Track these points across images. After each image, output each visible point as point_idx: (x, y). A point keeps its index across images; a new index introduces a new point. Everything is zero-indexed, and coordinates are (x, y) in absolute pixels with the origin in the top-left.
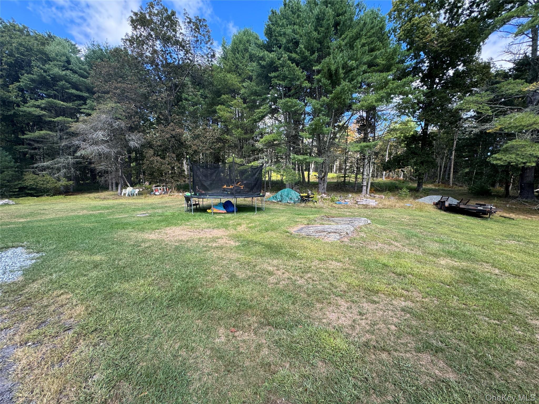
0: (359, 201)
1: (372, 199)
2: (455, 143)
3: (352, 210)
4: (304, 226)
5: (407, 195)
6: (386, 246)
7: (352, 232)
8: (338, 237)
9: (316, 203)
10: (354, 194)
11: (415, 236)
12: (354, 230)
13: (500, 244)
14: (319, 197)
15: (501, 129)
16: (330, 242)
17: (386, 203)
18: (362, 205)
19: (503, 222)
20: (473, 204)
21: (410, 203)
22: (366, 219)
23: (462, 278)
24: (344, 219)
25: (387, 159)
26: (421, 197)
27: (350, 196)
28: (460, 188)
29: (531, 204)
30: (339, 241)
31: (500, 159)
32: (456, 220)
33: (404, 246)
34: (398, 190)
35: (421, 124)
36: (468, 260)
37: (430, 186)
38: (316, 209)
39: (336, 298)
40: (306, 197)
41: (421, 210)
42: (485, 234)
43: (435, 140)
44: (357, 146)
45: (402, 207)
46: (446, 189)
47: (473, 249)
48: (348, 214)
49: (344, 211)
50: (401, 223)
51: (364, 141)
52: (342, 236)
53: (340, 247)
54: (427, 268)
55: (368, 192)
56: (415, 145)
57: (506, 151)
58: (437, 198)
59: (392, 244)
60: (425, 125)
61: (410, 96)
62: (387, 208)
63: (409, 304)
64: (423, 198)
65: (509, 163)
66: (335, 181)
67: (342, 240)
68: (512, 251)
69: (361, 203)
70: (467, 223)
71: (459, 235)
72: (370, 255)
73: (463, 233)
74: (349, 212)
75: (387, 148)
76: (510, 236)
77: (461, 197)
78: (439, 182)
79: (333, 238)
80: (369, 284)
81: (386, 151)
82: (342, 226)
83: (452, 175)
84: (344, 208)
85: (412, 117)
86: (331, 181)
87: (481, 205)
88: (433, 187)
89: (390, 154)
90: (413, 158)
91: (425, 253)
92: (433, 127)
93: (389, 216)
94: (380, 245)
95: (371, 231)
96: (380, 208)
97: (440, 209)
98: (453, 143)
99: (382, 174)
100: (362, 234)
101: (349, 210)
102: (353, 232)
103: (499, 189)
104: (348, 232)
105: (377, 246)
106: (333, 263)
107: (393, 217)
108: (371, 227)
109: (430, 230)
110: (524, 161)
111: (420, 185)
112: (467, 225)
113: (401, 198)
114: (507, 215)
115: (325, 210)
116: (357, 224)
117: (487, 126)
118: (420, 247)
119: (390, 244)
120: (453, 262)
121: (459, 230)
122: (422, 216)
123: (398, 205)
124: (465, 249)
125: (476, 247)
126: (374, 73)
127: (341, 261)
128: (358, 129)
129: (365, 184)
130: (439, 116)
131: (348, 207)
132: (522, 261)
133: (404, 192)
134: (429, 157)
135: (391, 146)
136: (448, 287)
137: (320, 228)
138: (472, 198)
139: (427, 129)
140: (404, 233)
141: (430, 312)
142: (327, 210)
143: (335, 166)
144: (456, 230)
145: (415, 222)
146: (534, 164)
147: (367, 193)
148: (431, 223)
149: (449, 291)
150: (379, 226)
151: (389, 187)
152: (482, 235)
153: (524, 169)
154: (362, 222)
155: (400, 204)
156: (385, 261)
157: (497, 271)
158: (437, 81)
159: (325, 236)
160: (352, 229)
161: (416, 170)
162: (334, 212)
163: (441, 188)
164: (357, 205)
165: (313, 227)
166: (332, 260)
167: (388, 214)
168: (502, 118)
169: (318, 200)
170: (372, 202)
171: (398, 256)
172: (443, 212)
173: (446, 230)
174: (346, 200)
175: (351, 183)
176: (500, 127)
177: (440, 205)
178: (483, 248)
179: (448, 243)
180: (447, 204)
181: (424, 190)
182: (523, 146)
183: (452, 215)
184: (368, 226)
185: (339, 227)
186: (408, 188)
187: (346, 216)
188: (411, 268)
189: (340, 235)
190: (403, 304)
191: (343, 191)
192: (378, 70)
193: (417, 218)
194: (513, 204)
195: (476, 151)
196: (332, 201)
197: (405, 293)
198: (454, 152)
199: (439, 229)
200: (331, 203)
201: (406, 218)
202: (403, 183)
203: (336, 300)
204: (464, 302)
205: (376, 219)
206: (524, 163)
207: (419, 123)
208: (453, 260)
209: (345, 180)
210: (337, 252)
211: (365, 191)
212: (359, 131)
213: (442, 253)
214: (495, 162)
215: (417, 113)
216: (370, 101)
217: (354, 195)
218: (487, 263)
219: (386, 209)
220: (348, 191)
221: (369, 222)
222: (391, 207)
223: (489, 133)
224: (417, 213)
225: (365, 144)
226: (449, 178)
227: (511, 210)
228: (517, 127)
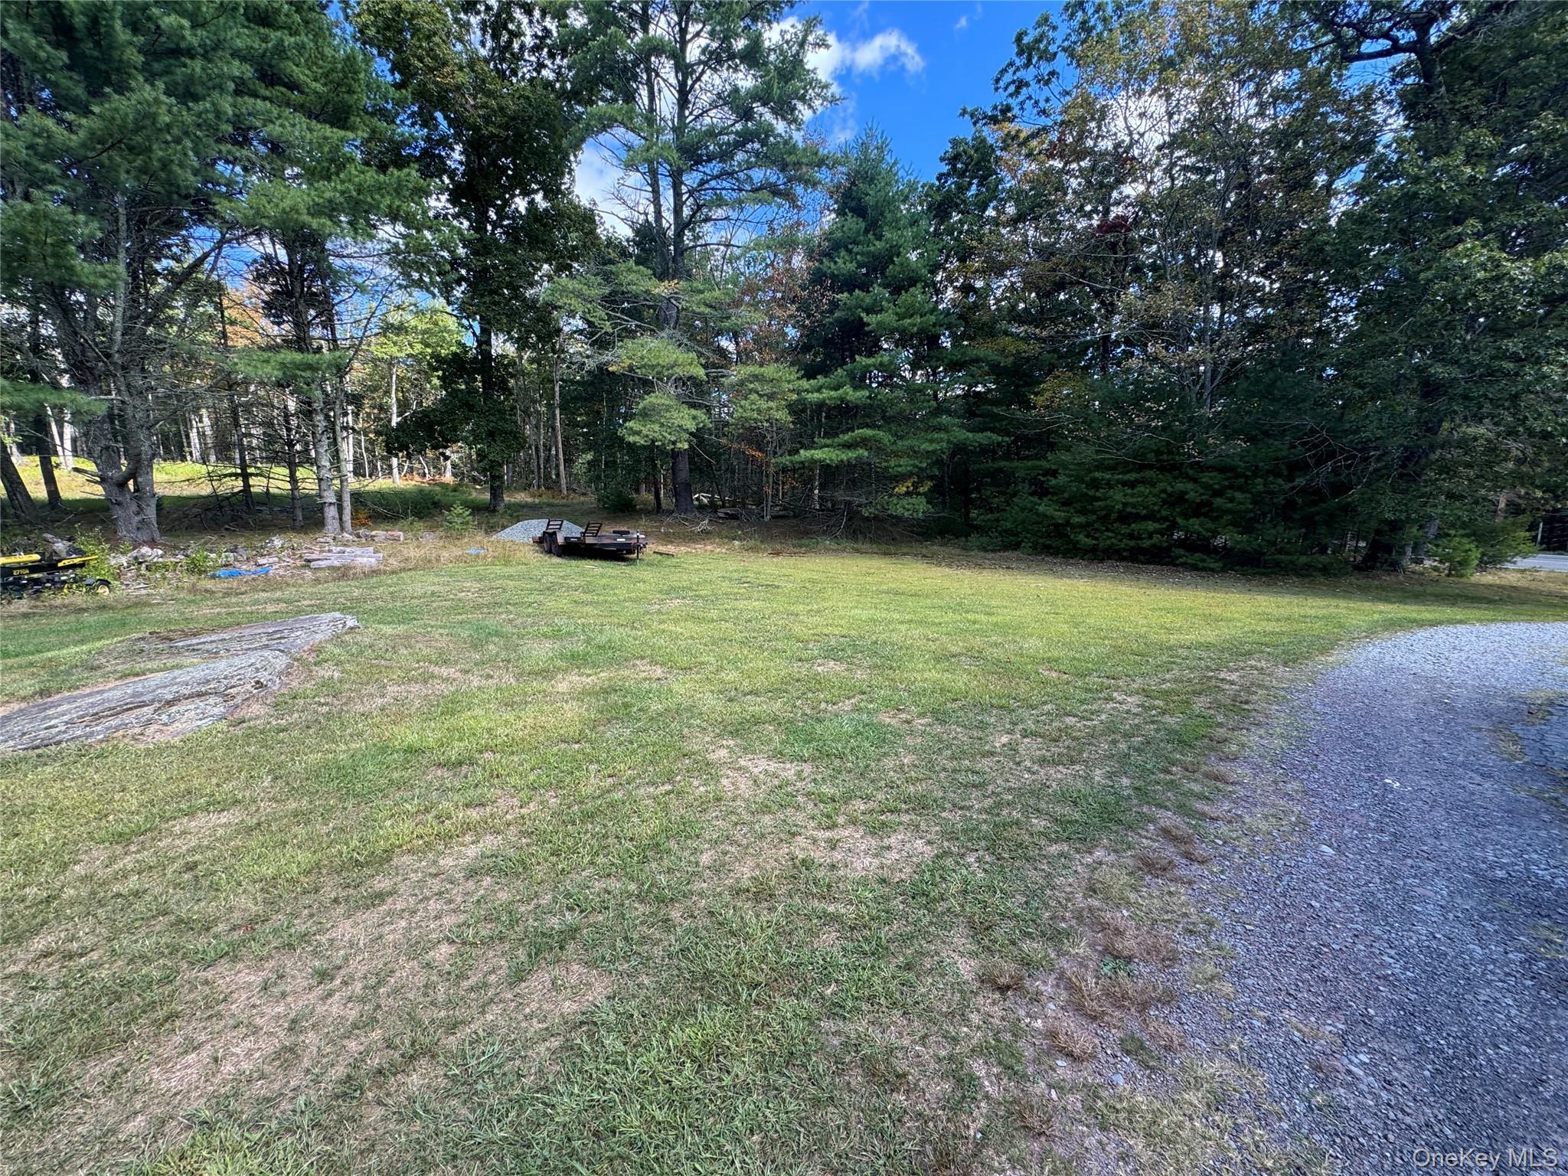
0: (314, 556)
1: (362, 545)
2: (557, 389)
3: (289, 593)
4: (15, 706)
5: (467, 523)
6: (415, 688)
7: (280, 673)
8: (219, 710)
9: (103, 591)
10: (291, 535)
11: (497, 634)
12: (289, 666)
13: (659, 612)
14: (124, 560)
15: (631, 369)
16: (176, 741)
17: (412, 554)
18: (329, 568)
19: (659, 564)
20: (608, 534)
21: (477, 544)
22: (337, 615)
23: (601, 712)
24: (247, 632)
25: (395, 420)
26: (504, 527)
27: (277, 542)
28: (582, 498)
29: (692, 522)
30: (222, 725)
31: (638, 433)
32: (582, 574)
33: (467, 672)
34: (441, 513)
35: (471, 326)
36: (612, 662)
37: (522, 497)
38: (105, 616)
39: (209, 974)
40: (34, 568)
41: (507, 563)
42: (633, 595)
43: (512, 376)
44: (267, 361)
45: (458, 559)
46: (555, 501)
47: (617, 634)
48: (270, 608)
49: (256, 602)
50: (458, 607)
51: (300, 350)
52: (238, 700)
53: (229, 745)
54: (529, 716)
55: (348, 524)
56: (466, 384)
57: (645, 415)
58: (537, 527)
59: (433, 676)
60: (483, 330)
61: (427, 234)
62: (415, 569)
63: (490, 842)
64: (508, 530)
65: (653, 441)
66: (205, 490)
67: (239, 714)
68: (676, 621)
69: (323, 564)
70: (602, 576)
71: (589, 609)
72: (360, 735)
73: (597, 603)
74: (279, 600)
75: (389, 384)
76: (671, 591)
77: (585, 521)
78: (539, 487)
79: (189, 720)
80: (355, 843)
81: (387, 393)
82: (236, 661)
83: (562, 467)
84: (255, 590)
85: (443, 301)
86: (185, 493)
87: (622, 533)
88: (529, 500)
89: (403, 405)
90: (467, 420)
91: (521, 675)
92: (505, 342)
93: (420, 592)
94: (392, 690)
95: (362, 652)
96: (393, 572)
97: (549, 552)
98: (553, 389)
99: (390, 467)
100: (328, 672)
101: (278, 594)
102: (287, 672)
103: (646, 496)
104: (263, 676)
105: (383, 696)
106: (201, 820)
107: (433, 594)
108: (359, 638)
109: (530, 610)
110: (673, 438)
111: (496, 493)
112: (604, 581)
113: (453, 534)
114: (662, 549)
115: (156, 613)
116: (301, 639)
117: (607, 356)
118: (509, 661)
119: (426, 679)
120: (584, 679)
121: (589, 597)
122: (510, 577)
123: (445, 554)
124: (602, 639)
125: (621, 630)
126: (288, 111)
127: (236, 802)
128: (268, 306)
129: (329, 497)
130: (513, 316)
131: (271, 584)
132: (692, 638)
133: (459, 515)
134: (506, 420)
135: (400, 379)
136: (576, 746)
137: (116, 691)
138: (607, 519)
139: (488, 343)
140: (465, 634)
141: (542, 838)
142: (171, 611)
143: (193, 435)
144: (584, 597)
145: (493, 596)
146: (686, 446)
147: (342, 529)
148: (531, 591)
149: (580, 757)
150: (387, 630)
151: (415, 504)
152: (630, 599)
153: (675, 454)
154: (324, 627)
155: (450, 552)
156: (412, 738)
157: (659, 672)
158: (492, 215)
159: (149, 723)
160: (281, 662)
161: (481, 455)
162: (206, 610)
163: (544, 499)
164: (309, 573)
165: (71, 700)
166: (191, 814)
167: (420, 585)
168: (629, 343)
169: (118, 577)
170: (365, 557)
171: (452, 706)
172: (556, 560)
173: (564, 603)
174: (261, 561)
175: (275, 496)
176: (628, 362)
177: (547, 543)
178: (633, 628)
179: (569, 633)
180: (560, 540)
181: (509, 506)
182: (668, 409)
183: (574, 563)
184: (347, 638)
185: (221, 666)
186: (466, 505)
187: (265, 618)
188: (489, 731)
189: (227, 697)
190: (472, 851)
191: (246, 527)
192: (302, 106)
193: (498, 583)
194: (669, 525)
195: (598, 412)
196: (195, 568)
197: (474, 814)
198: (558, 412)
199: (551, 604)
200: (188, 580)
201: (470, 590)
202: (455, 490)
203: (206, 982)
204: (610, 771)
205: (380, 609)
206: (674, 443)
207: (465, 322)
208: (582, 675)
209: (247, 486)
210: (212, 772)
211: (336, 524)
212: (274, 308)
213: (559, 663)
214: (631, 439)
215: (458, 292)
216: (287, 204)
217: (296, 540)
218: (643, 658)
219: (413, 573)
220: (268, 527)
221: (351, 623)
222: (427, 564)
223: (613, 373)
224: (498, 569)
225: (298, 357)
226: (558, 475)
227: (668, 539)
228: (653, 367)
